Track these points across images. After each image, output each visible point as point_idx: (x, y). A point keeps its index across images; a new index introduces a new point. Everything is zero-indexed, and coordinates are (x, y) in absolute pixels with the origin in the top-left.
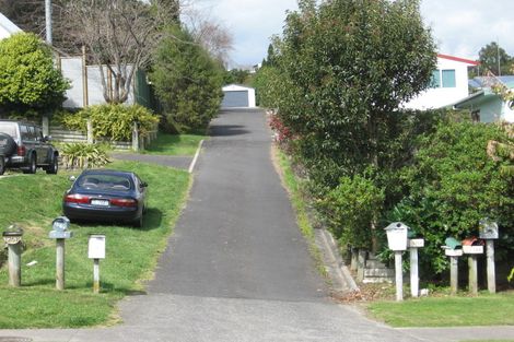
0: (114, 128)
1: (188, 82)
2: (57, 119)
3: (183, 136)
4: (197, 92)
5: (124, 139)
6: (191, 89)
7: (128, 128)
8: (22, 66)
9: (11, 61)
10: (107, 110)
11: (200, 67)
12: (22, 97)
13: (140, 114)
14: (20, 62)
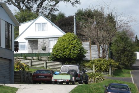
0: (102, 67)
1: (125, 51)
2: (82, 64)
3: (123, 70)
4: (128, 54)
5: (106, 71)
6: (126, 53)
7: (108, 67)
8: (70, 45)
9: (67, 43)
10: (100, 61)
11: (129, 45)
12: (71, 56)
13: (112, 62)
14: (70, 44)
